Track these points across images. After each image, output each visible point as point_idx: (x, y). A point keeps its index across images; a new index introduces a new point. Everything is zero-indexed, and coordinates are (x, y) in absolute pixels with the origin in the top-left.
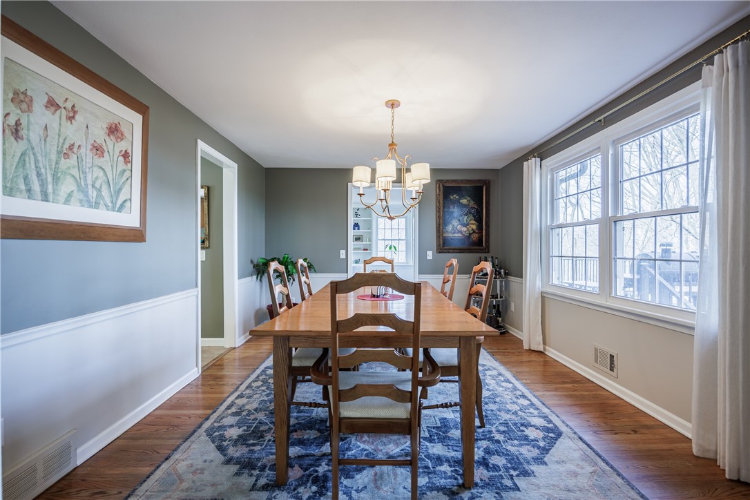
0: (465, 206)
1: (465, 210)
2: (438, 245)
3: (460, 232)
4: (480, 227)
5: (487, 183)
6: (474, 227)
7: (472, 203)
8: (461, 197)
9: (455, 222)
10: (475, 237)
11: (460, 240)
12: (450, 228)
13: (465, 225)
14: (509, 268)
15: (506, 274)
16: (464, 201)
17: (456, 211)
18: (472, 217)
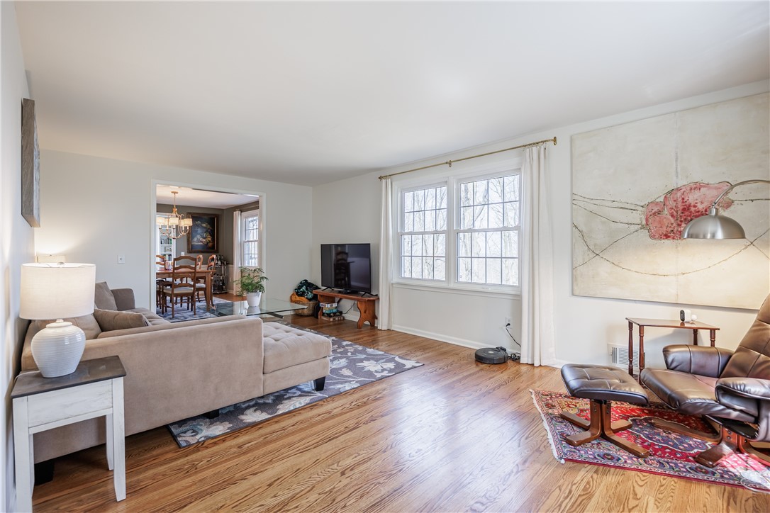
0: (205, 228)
1: (205, 230)
2: (188, 249)
3: (202, 242)
4: (213, 239)
5: (218, 216)
6: (210, 239)
7: (209, 226)
8: (202, 223)
9: (199, 237)
10: (210, 244)
11: (201, 245)
12: (195, 239)
13: (204, 238)
14: (227, 261)
15: (227, 264)
16: (204, 225)
17: (199, 230)
18: (208, 234)
